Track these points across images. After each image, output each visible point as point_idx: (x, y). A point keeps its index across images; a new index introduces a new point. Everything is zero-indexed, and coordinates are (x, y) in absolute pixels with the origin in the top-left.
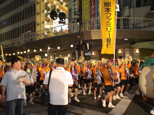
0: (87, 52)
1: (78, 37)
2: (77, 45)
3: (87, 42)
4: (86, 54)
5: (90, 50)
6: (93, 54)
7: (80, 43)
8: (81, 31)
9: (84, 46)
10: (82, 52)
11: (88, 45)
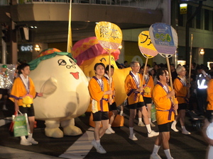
0: (26, 45)
1: (8, 14)
2: (4, 31)
3: (25, 26)
4: (24, 49)
5: (31, 42)
6: (37, 48)
7: (10, 26)
8: (13, 3)
9: (18, 33)
10: (14, 45)
11: (26, 31)
